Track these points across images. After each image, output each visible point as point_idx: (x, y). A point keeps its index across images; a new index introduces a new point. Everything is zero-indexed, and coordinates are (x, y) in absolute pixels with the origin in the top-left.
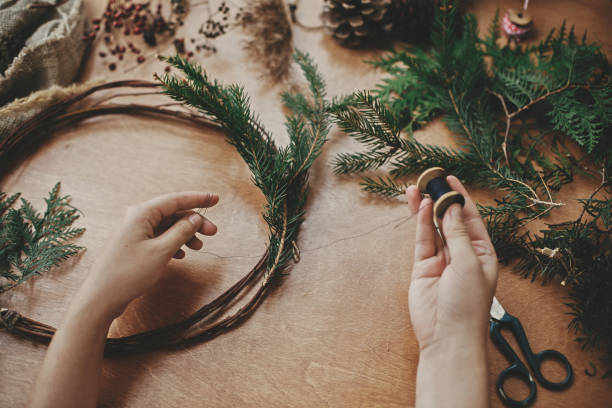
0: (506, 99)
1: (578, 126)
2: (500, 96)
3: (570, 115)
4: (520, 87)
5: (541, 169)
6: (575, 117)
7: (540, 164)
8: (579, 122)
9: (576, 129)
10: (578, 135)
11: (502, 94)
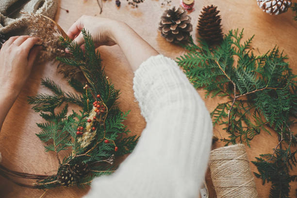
0: (236, 87)
1: (267, 109)
2: (234, 84)
3: (264, 103)
4: (244, 83)
5: (246, 126)
6: (266, 104)
7: (246, 122)
8: (268, 107)
9: (266, 110)
10: (267, 113)
11: (235, 83)
